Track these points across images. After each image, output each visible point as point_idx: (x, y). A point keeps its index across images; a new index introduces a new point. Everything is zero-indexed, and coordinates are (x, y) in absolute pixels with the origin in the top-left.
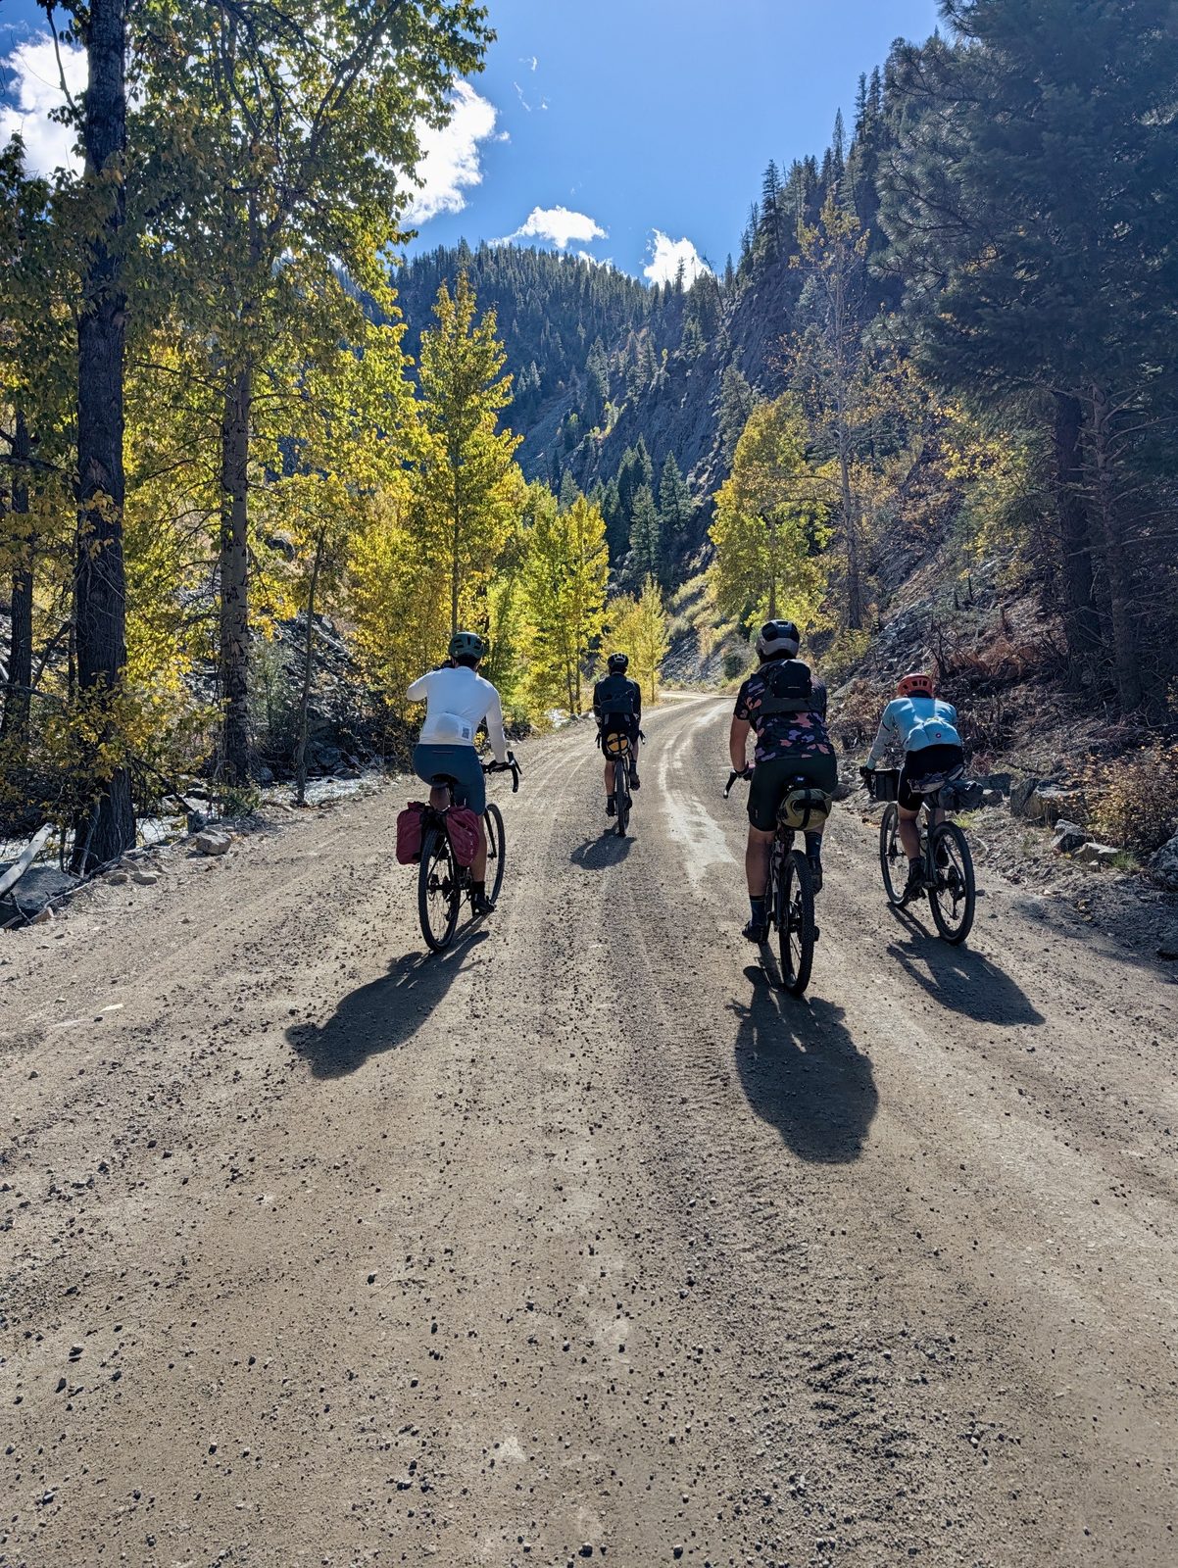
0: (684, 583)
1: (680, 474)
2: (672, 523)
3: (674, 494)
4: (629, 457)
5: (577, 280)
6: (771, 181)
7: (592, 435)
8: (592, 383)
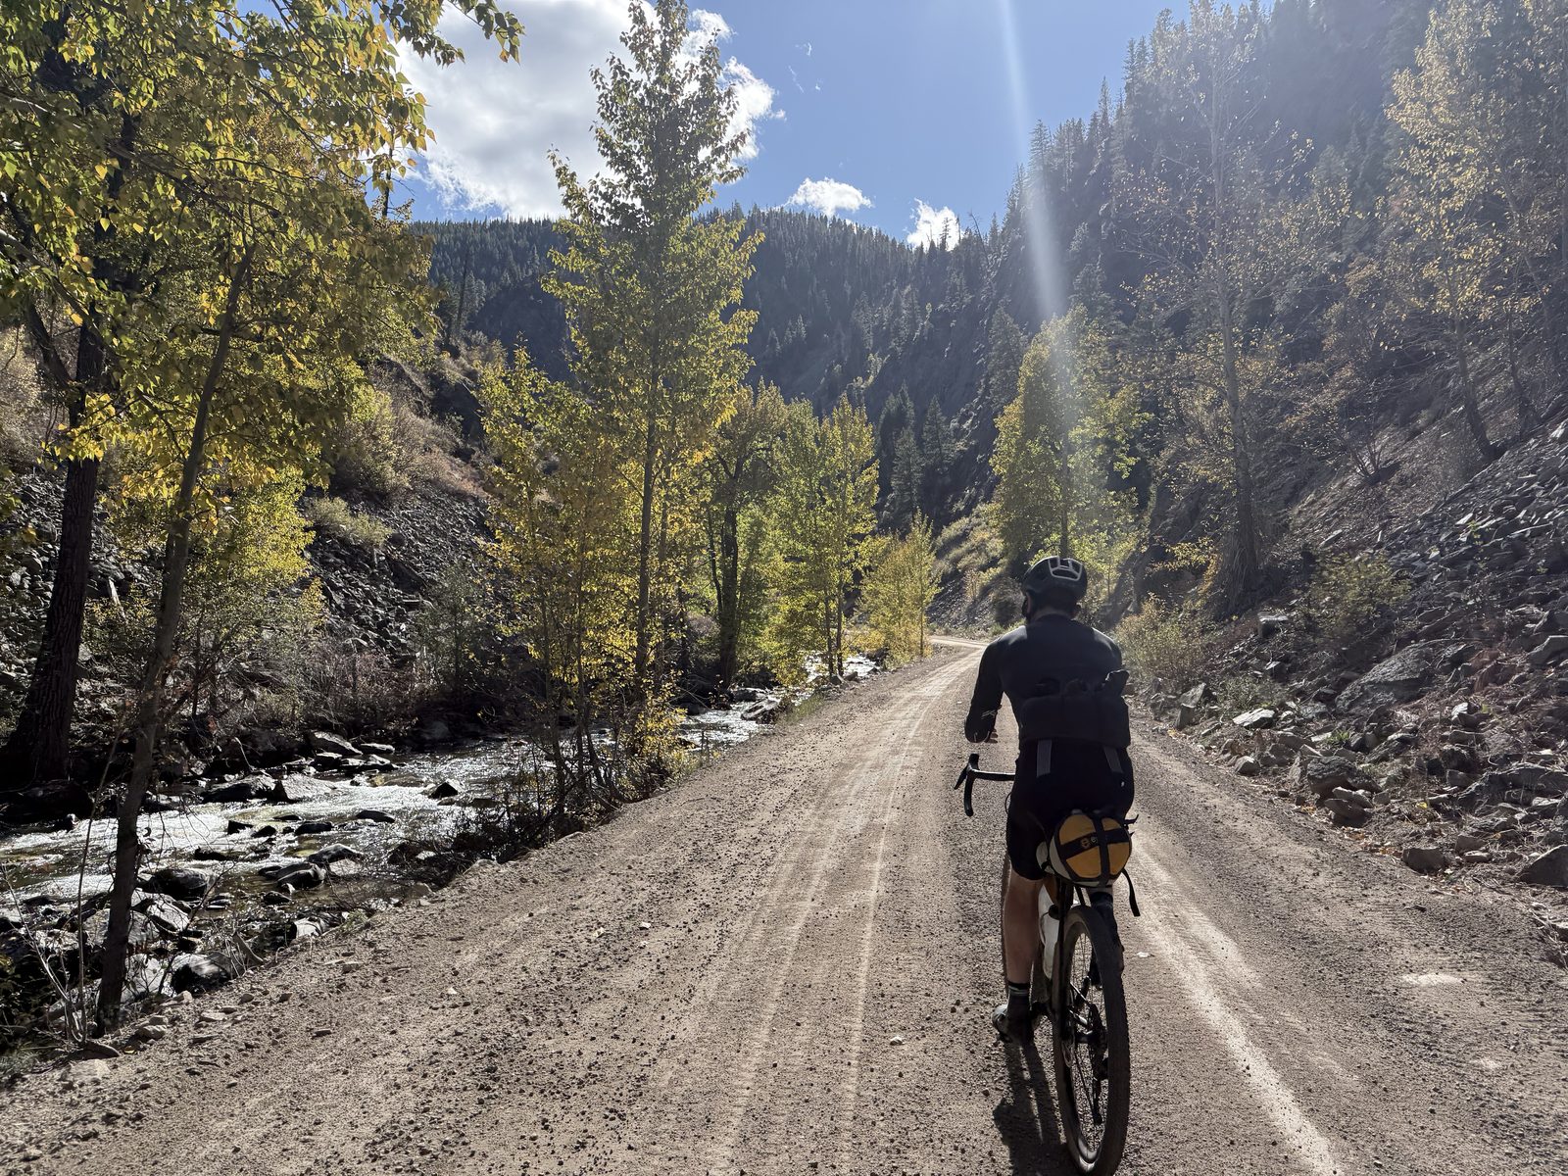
0: (948, 526)
1: (944, 418)
2: (934, 466)
3: (937, 438)
4: (892, 402)
5: (845, 241)
6: (1040, 139)
7: (855, 385)
8: (857, 337)
